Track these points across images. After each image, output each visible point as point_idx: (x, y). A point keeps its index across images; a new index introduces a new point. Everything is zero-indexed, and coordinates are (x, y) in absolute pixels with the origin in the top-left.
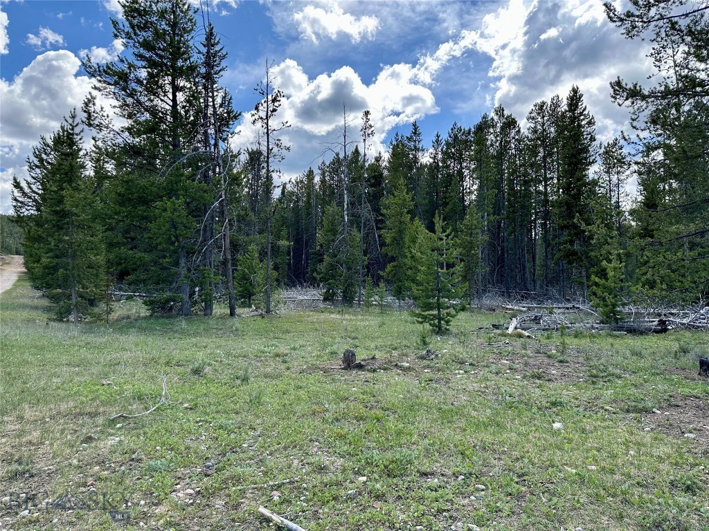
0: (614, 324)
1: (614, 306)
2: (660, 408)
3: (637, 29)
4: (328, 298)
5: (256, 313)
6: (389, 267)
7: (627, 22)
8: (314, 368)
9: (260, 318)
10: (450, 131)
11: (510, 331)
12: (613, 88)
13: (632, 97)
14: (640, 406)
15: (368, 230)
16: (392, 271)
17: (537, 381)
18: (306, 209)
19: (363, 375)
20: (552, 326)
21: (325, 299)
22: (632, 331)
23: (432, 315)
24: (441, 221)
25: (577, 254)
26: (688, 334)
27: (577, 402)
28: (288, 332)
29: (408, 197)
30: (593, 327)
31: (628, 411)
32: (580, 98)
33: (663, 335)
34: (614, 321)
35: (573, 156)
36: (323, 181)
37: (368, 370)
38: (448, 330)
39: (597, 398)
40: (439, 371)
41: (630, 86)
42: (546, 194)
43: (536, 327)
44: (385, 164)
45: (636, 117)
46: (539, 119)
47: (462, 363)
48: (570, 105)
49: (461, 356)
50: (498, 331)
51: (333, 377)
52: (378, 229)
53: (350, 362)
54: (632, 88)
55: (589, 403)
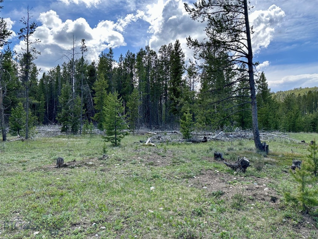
0: (188, 139)
1: (188, 131)
2: (197, 176)
3: (196, 16)
4: (64, 130)
5: (20, 139)
6: (96, 115)
7: (192, 13)
8: (39, 168)
9: (21, 142)
10: (127, 54)
11: (146, 143)
12: (187, 40)
13: (195, 45)
14: (189, 175)
15: (88, 97)
16: (97, 117)
17: (151, 166)
18: (56, 85)
19: (66, 170)
20: (164, 141)
21: (62, 131)
22: (194, 142)
23: (112, 138)
24: (117, 94)
25: (177, 110)
26: (214, 142)
27: (165, 175)
28: (35, 148)
29: (106, 82)
30: (180, 141)
31: (184, 178)
32: (179, 45)
33: (205, 143)
34: (188, 138)
35: (177, 69)
36: (64, 72)
37: (70, 168)
38: (120, 144)
39: (173, 172)
40: (107, 165)
41: (194, 40)
42: (166, 85)
43: (157, 141)
44: (96, 66)
45: (196, 54)
46: (164, 53)
47: (120, 160)
48: (175, 47)
49: (120, 157)
50: (141, 144)
51: (48, 173)
52: (93, 97)
53: (60, 164)
54: (195, 41)
55: (170, 175)
